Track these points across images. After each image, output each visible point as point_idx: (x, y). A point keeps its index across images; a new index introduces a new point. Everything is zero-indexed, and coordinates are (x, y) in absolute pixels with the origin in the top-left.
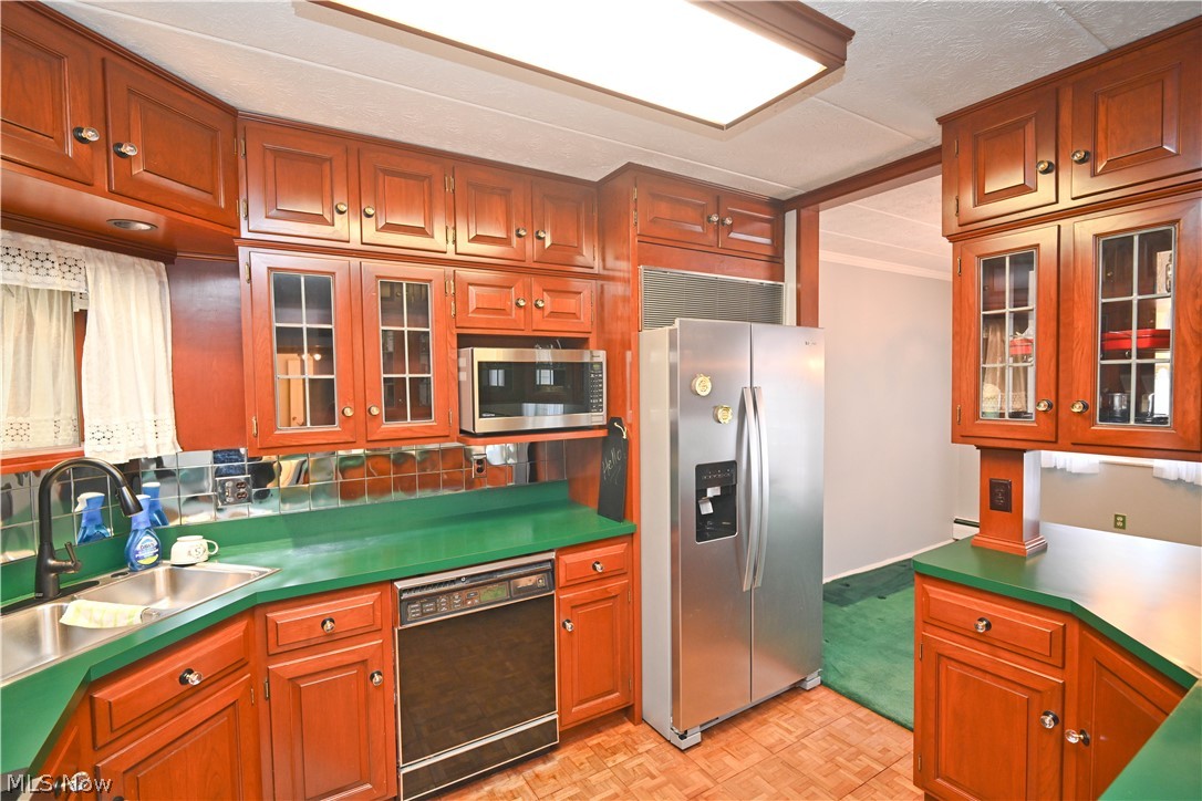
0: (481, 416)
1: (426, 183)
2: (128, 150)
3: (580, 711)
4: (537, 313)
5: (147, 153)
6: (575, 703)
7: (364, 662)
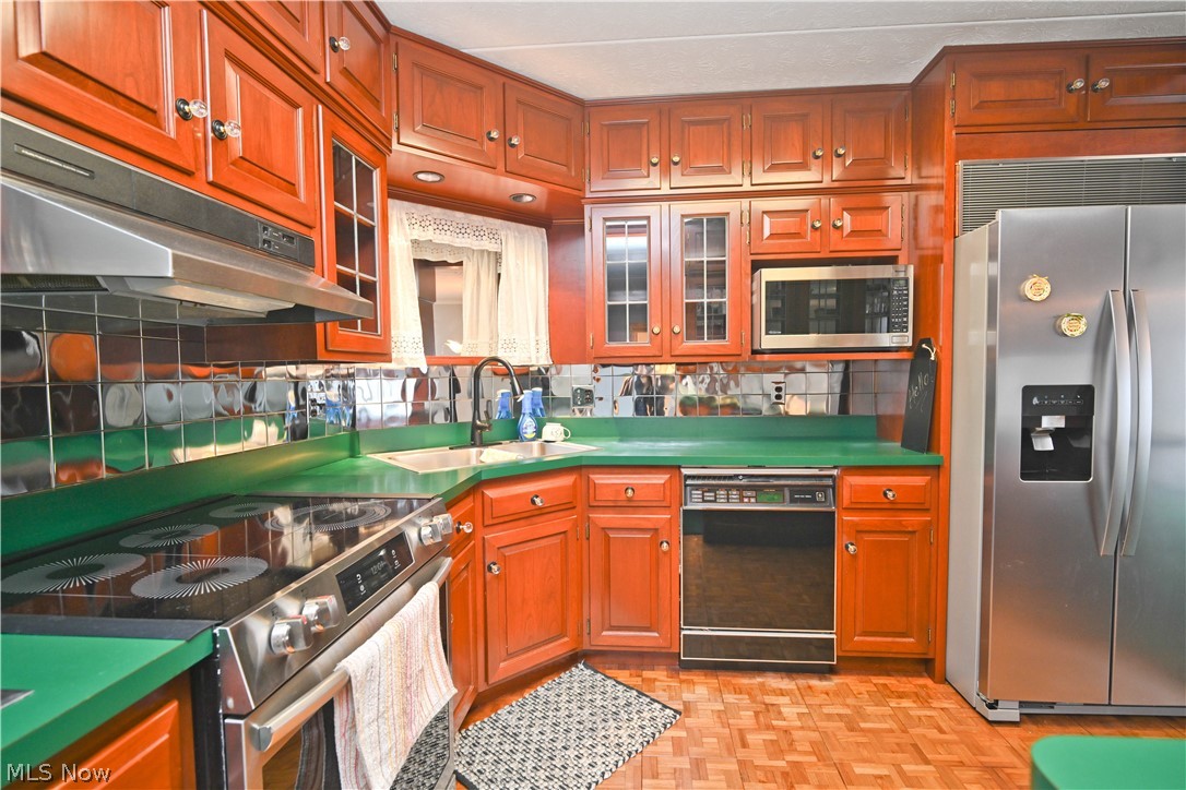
0: (767, 334)
1: (725, 125)
2: (515, 141)
3: (864, 642)
4: (834, 235)
5: (526, 141)
6: (857, 632)
7: (656, 530)
